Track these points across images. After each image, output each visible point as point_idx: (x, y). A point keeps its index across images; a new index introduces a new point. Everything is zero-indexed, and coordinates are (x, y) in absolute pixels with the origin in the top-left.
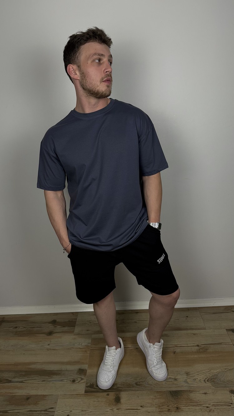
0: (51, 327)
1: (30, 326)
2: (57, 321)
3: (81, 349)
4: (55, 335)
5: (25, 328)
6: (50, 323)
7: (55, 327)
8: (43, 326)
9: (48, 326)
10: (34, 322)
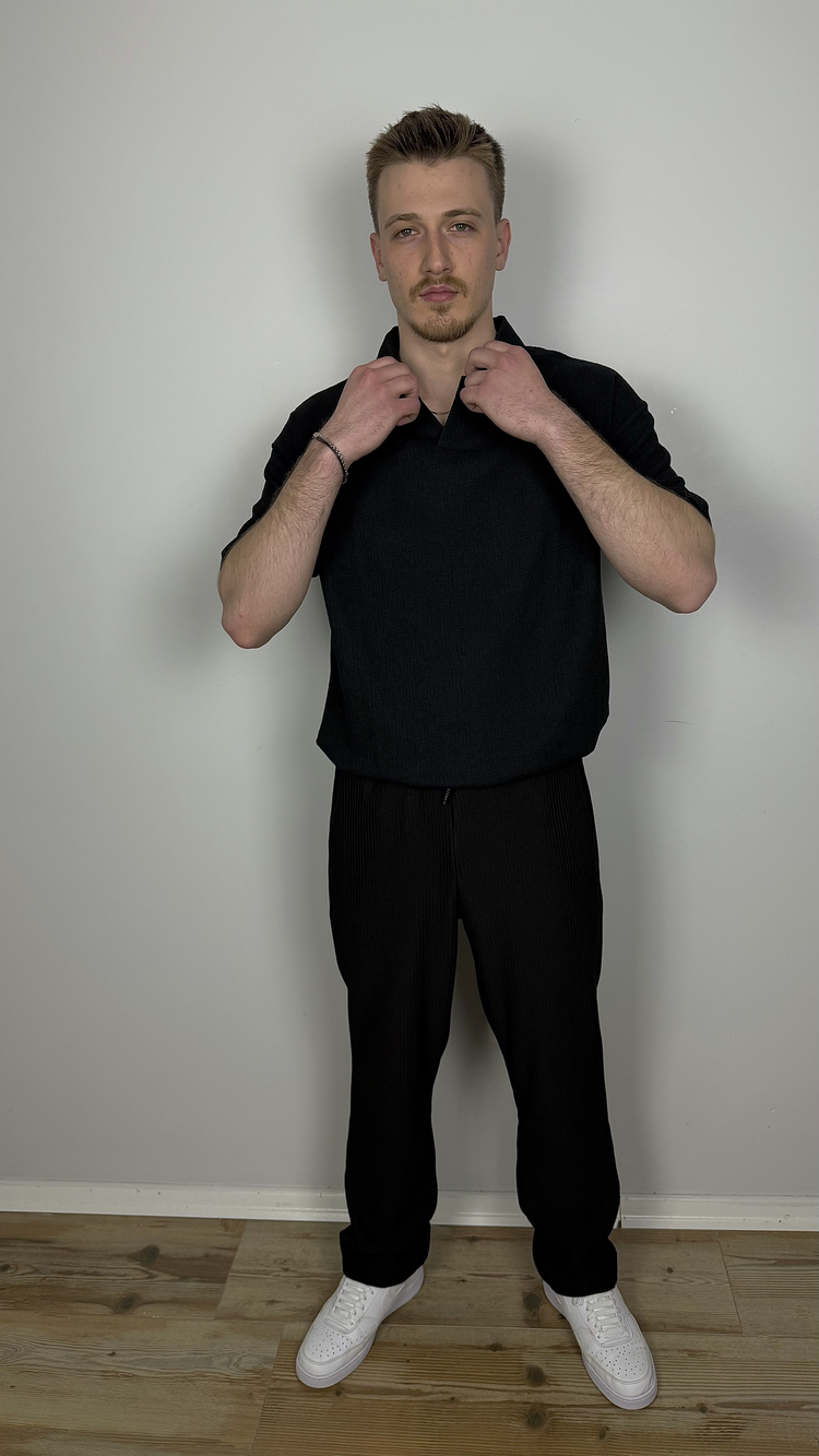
0: (131, 1277)
1: (58, 1268)
2: (162, 1252)
3: (231, 1381)
4: (143, 1311)
5: (36, 1271)
6: (132, 1257)
7: (152, 1277)
8: (105, 1271)
9: (123, 1272)
10: (75, 1251)
